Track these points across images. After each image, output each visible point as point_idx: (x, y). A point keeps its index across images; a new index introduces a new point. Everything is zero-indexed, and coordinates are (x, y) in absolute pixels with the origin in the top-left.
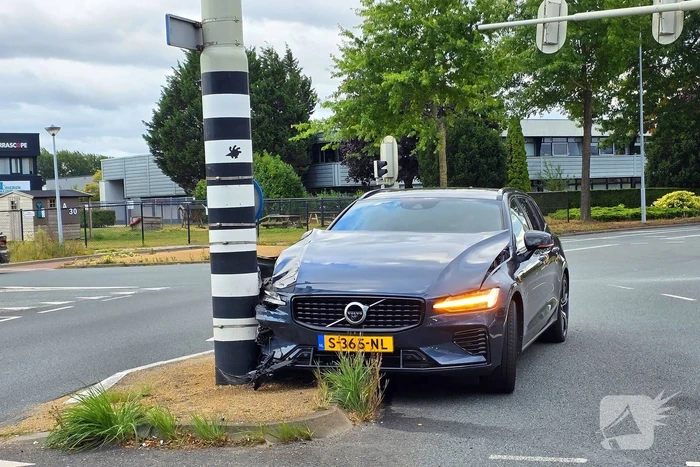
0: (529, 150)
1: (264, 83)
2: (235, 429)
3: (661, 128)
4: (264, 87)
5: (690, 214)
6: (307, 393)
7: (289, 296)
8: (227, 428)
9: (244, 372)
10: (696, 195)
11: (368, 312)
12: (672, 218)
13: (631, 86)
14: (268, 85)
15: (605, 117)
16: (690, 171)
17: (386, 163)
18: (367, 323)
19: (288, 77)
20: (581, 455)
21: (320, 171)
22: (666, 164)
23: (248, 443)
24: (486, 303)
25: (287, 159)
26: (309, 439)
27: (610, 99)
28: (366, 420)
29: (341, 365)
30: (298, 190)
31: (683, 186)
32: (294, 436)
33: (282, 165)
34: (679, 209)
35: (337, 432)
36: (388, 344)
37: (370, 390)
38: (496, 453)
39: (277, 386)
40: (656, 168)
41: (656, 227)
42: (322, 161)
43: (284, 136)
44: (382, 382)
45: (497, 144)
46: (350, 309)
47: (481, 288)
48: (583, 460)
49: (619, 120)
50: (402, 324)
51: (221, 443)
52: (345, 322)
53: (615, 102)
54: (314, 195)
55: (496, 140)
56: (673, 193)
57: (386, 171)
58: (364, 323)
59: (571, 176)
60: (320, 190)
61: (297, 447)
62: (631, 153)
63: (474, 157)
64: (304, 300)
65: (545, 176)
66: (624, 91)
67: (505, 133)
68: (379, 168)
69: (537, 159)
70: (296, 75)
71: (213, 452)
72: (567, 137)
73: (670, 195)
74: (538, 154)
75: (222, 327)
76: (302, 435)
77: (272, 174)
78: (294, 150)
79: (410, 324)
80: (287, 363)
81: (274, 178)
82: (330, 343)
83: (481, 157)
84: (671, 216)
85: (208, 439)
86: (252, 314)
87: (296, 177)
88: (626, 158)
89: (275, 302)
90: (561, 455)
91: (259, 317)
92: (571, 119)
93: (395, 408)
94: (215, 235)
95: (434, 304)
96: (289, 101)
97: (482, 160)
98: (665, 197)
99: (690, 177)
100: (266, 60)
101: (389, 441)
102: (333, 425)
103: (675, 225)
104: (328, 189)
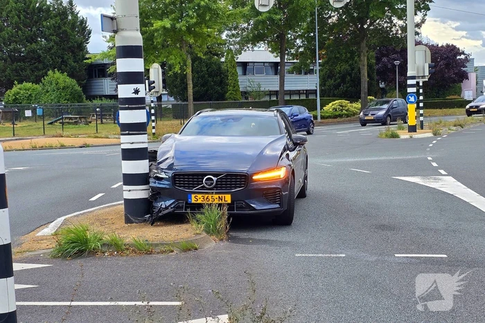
0: (239, 70)
1: (53, 22)
2: (157, 245)
3: (330, 59)
4: (53, 24)
5: (348, 116)
6: (184, 226)
7: (171, 173)
8: (152, 245)
9: (143, 216)
10: (351, 103)
11: (217, 181)
12: (336, 118)
13: (310, 30)
14: (56, 22)
15: (293, 51)
16: (347, 87)
17: (154, 82)
18: (216, 187)
19: (70, 18)
20: (341, 253)
21: (93, 84)
22: (331, 82)
23: (165, 252)
24: (280, 176)
25: (71, 75)
26: (196, 249)
27: (295, 39)
28: (222, 240)
29: (204, 211)
30: (80, 96)
31: (341, 97)
32: (188, 248)
33: (69, 80)
34: (340, 112)
35: (209, 246)
36: (228, 198)
37: (223, 224)
38: (298, 253)
39: (162, 223)
40: (325, 85)
41: (327, 124)
42: (96, 77)
43: (68, 59)
44: (228, 219)
45: (220, 68)
46: (207, 180)
47: (278, 167)
48: (344, 255)
49: (302, 53)
50: (236, 188)
51: (149, 253)
52: (203, 187)
53: (299, 41)
54: (90, 100)
55: (219, 64)
56: (336, 102)
57: (154, 87)
58: (215, 187)
59: (267, 89)
60: (94, 97)
61: (191, 253)
62: (306, 74)
63: (204, 77)
64: (179, 175)
65: (249, 89)
66: (304, 33)
67: (223, 60)
68: (149, 85)
69: (244, 77)
70: (75, 16)
71: (148, 257)
72: (264, 63)
73: (334, 103)
74: (245, 73)
75: (130, 191)
76: (193, 247)
77: (62, 85)
78: (75, 69)
79: (240, 187)
80: (170, 210)
81: (63, 89)
82: (196, 199)
83: (209, 77)
84: (335, 117)
85: (142, 250)
86: (147, 183)
87: (79, 88)
88: (303, 77)
89: (161, 176)
90: (331, 253)
91: (152, 184)
92: (272, 52)
93: (233, 234)
94: (124, 139)
95: (252, 176)
96: (71, 35)
97: (210, 79)
98: (330, 104)
99: (346, 90)
100: (54, 5)
101: (238, 249)
102: (206, 242)
103: (339, 123)
104: (101, 97)
